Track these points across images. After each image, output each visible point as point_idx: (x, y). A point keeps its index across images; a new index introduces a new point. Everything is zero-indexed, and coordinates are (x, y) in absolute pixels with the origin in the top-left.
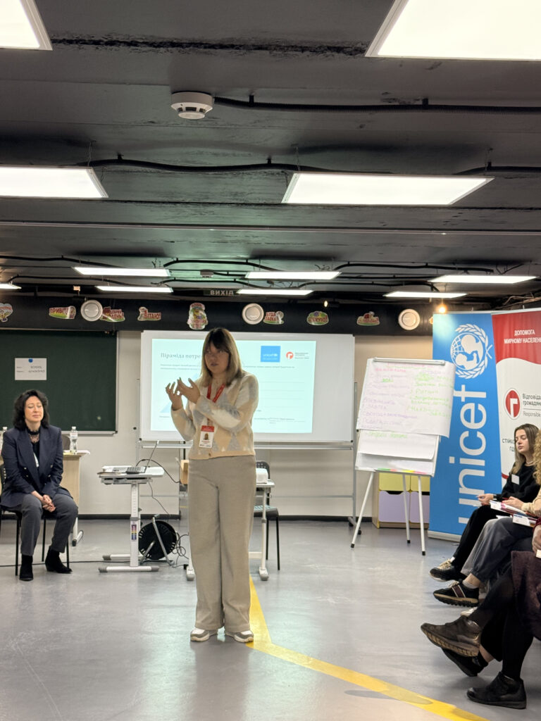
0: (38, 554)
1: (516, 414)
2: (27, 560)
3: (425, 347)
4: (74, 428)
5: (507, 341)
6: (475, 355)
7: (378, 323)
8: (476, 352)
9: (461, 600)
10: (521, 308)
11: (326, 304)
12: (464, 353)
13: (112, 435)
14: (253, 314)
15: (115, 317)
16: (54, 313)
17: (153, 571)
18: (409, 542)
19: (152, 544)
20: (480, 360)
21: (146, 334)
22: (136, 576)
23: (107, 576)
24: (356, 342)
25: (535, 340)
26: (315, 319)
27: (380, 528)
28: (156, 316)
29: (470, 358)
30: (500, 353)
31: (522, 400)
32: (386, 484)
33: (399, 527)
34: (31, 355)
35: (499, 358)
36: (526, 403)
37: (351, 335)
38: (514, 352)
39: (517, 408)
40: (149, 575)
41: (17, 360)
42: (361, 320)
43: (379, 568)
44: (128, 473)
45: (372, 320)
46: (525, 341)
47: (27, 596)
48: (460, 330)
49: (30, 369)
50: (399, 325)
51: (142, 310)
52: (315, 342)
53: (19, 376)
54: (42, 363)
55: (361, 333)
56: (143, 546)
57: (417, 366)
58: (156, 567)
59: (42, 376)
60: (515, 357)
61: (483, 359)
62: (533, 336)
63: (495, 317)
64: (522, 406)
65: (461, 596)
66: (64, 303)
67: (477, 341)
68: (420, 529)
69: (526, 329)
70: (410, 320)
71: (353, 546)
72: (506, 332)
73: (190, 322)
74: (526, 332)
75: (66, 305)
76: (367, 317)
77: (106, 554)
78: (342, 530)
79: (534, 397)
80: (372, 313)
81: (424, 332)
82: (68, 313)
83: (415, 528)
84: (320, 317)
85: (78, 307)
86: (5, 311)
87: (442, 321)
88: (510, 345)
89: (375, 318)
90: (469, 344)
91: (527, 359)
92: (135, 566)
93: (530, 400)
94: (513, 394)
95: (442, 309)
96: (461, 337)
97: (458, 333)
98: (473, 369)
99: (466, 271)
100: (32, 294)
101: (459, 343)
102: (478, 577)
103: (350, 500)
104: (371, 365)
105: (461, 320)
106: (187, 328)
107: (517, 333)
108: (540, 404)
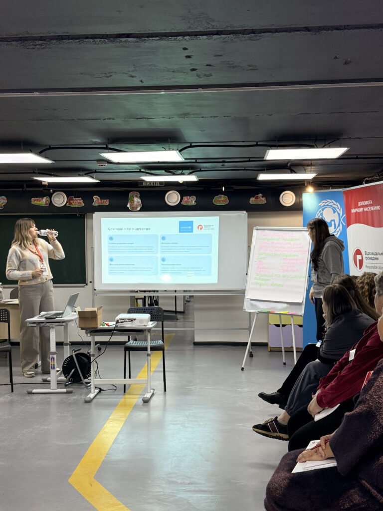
1: (361, 267)
3: (297, 220)
5: (353, 211)
6: (333, 223)
8: (334, 220)
9: (275, 434)
11: (223, 189)
13: (84, 287)
14: (173, 198)
16: (35, 202)
18: (285, 364)
19: (73, 371)
20: (337, 226)
21: (96, 215)
24: (249, 217)
25: (373, 208)
27: (271, 351)
28: (106, 202)
30: (350, 220)
31: (364, 256)
32: (274, 320)
35: (349, 224)
36: (367, 258)
37: (245, 212)
38: (358, 219)
39: (361, 262)
40: (65, 396)
46: (366, 209)
48: (322, 204)
51: (96, 198)
52: (217, 218)
55: (252, 210)
58: (70, 389)
60: (359, 222)
61: (339, 226)
62: (371, 205)
63: (345, 193)
64: (365, 261)
65: (275, 431)
67: (334, 212)
69: (366, 200)
70: (288, 198)
71: (243, 369)
72: (353, 204)
74: (366, 203)
75: (43, 196)
79: (373, 254)
81: (297, 208)
82: (44, 201)
85: (50, 196)
86: (2, 201)
87: (310, 198)
88: (356, 213)
90: (328, 214)
91: (368, 224)
92: (54, 388)
93: (370, 256)
94: (358, 252)
95: (310, 189)
96: (323, 210)
97: (320, 207)
101: (321, 214)
103: (248, 331)
105: (322, 197)
106: (127, 210)
107: (360, 204)
108: (378, 259)
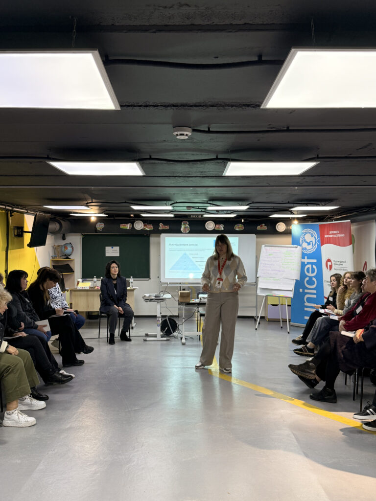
0: (117, 332)
1: (330, 269)
2: (112, 335)
3: (288, 240)
4: (132, 277)
5: (326, 236)
6: (311, 243)
7: (267, 229)
8: (312, 241)
9: (306, 353)
10: (332, 221)
11: (243, 221)
12: (306, 242)
13: (148, 280)
14: (210, 226)
15: (149, 228)
16: (122, 226)
17: (167, 340)
18: (282, 327)
19: (166, 328)
20: (314, 244)
21: (163, 235)
22: (160, 343)
23: (147, 342)
24: (257, 237)
25: (339, 235)
26: (238, 227)
27: (269, 321)
28: (167, 227)
29: (309, 244)
30: (323, 242)
31: (333, 263)
32: (271, 301)
33: (277, 321)
34: (112, 245)
35: (322, 244)
36: (335, 264)
37: (254, 235)
38: (329, 241)
39: (331, 267)
40: (165, 342)
41: (106, 247)
42: (259, 228)
43: (268, 339)
44: (155, 297)
45: (264, 227)
46: (335, 236)
47: (112, 351)
48: (304, 231)
49: (112, 251)
50: (276, 230)
51: (161, 225)
52: (238, 238)
53: (107, 255)
54: (117, 248)
55: (259, 233)
56: (162, 329)
57: (285, 248)
58: (168, 338)
59: (118, 255)
60: (330, 243)
61: (315, 244)
62: (338, 234)
63: (320, 225)
64: (333, 266)
65: (306, 352)
66: (126, 222)
67: (312, 236)
68: (287, 322)
69: (335, 230)
70: (281, 227)
71: (256, 329)
72: (326, 232)
73: (182, 230)
74: (335, 232)
75: (127, 223)
76: (262, 226)
77: (146, 333)
78: (252, 322)
79: (339, 262)
80: (264, 224)
81: (288, 233)
82: (128, 226)
83: (284, 321)
84: (240, 226)
85: (133, 223)
86: (101, 226)
87: (296, 228)
88: (328, 238)
89: (265, 227)
90: (308, 238)
91: (335, 244)
92: (159, 338)
93: (337, 263)
94: (329, 260)
95: (296, 222)
96: (305, 235)
97: (303, 233)
98: (310, 249)
99: (307, 205)
100: (112, 218)
101: (304, 237)
102: (314, 343)
103: (255, 308)
104: (264, 248)
105: (304, 227)
106: (181, 232)
107: (331, 232)
108: (342, 265)
